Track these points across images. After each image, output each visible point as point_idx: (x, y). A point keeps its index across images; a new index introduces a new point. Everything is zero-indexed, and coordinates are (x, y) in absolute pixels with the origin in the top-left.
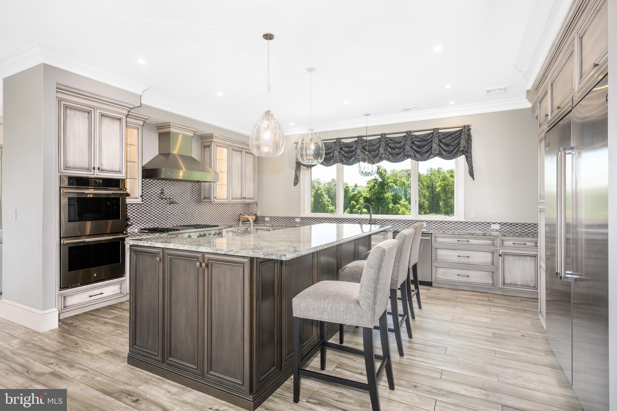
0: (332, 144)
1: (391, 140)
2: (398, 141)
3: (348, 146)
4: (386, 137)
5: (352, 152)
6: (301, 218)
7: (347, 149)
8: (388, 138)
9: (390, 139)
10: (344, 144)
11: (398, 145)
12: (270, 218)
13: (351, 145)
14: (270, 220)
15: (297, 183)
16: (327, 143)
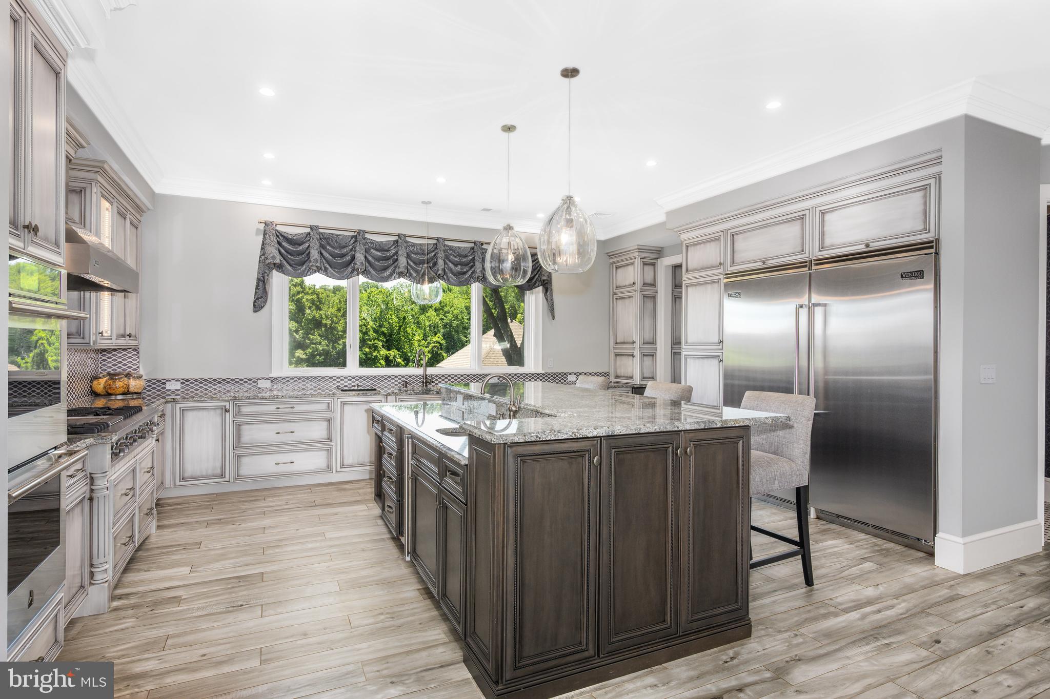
0: (350, 240)
1: (452, 250)
2: (463, 253)
3: (381, 247)
4: (445, 245)
5: (387, 259)
6: (271, 379)
7: (379, 254)
8: (447, 246)
9: (451, 248)
10: (372, 243)
11: (464, 260)
12: (182, 383)
13: (386, 248)
14: (182, 388)
15: (264, 306)
16: (340, 235)
